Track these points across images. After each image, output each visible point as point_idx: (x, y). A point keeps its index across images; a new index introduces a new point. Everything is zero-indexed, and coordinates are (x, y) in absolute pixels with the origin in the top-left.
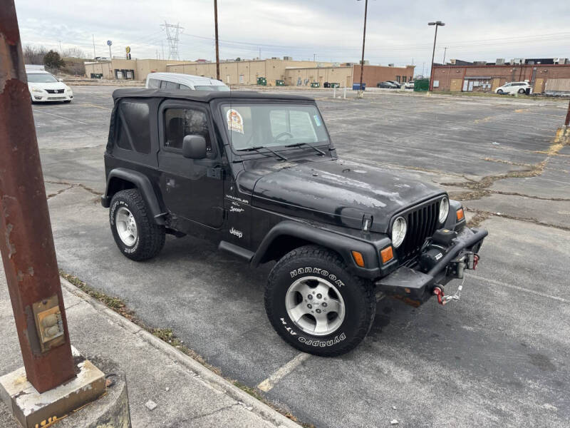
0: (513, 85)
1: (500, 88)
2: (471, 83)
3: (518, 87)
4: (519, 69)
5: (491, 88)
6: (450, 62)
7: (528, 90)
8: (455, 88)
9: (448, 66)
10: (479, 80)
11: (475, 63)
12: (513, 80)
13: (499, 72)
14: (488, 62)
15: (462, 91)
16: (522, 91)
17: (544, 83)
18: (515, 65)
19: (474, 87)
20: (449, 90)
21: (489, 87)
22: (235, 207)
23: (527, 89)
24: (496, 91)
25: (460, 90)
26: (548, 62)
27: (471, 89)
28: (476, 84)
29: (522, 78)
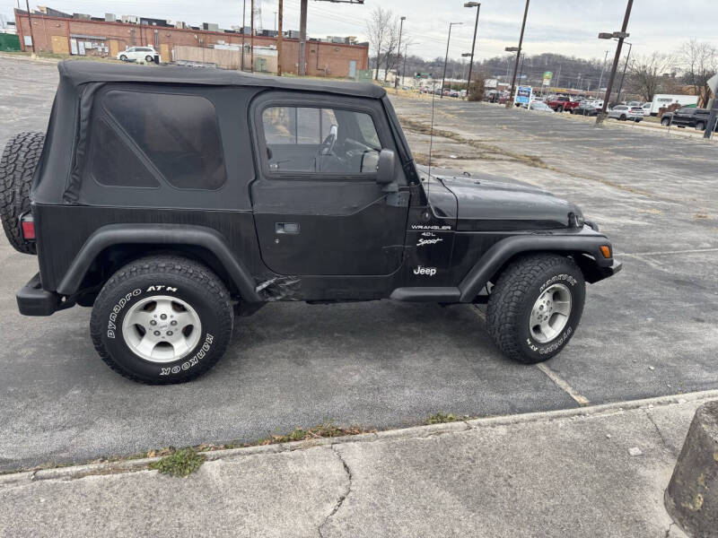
0: (137, 50)
1: (121, 53)
2: (81, 43)
3: (144, 54)
4: (137, 30)
5: (109, 53)
6: (38, 10)
7: (157, 57)
8: (59, 50)
9: (38, 15)
10: (91, 40)
11: (76, 15)
12: (135, 44)
13: (114, 31)
14: (93, 16)
15: (71, 54)
16: (149, 59)
17: (170, 50)
18: (131, 25)
19: (86, 49)
20: (52, 52)
21: (107, 51)
22: (425, 238)
23: (155, 56)
24: (118, 57)
25: (68, 53)
26: (162, 24)
27: (82, 52)
28: (89, 45)
29: (144, 42)
